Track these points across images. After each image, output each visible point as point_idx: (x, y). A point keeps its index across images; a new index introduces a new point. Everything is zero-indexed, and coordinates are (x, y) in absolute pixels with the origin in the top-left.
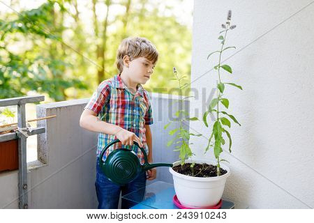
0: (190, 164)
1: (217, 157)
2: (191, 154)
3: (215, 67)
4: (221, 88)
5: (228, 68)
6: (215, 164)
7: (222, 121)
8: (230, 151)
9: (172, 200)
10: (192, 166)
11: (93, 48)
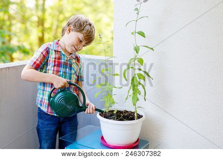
0: (113, 111)
1: (134, 105)
2: (114, 103)
3: (132, 33)
4: (137, 50)
5: (142, 34)
6: (133, 110)
7: (138, 76)
8: (145, 100)
9: (100, 140)
10: (115, 112)
11: (35, 19)
